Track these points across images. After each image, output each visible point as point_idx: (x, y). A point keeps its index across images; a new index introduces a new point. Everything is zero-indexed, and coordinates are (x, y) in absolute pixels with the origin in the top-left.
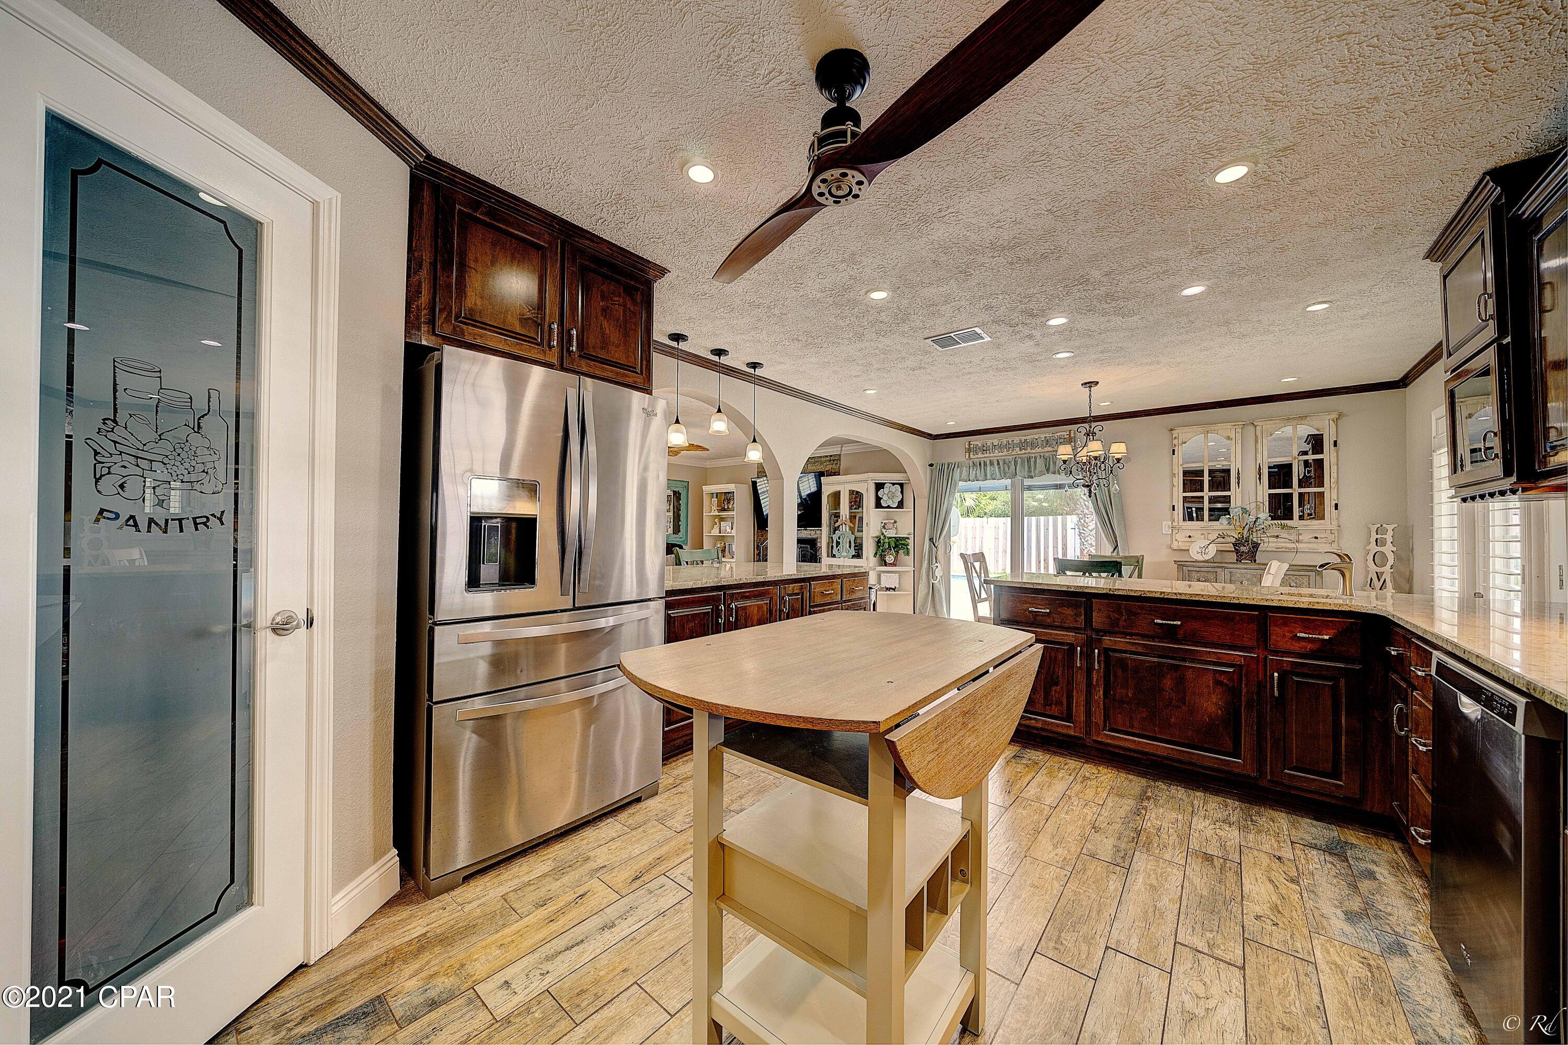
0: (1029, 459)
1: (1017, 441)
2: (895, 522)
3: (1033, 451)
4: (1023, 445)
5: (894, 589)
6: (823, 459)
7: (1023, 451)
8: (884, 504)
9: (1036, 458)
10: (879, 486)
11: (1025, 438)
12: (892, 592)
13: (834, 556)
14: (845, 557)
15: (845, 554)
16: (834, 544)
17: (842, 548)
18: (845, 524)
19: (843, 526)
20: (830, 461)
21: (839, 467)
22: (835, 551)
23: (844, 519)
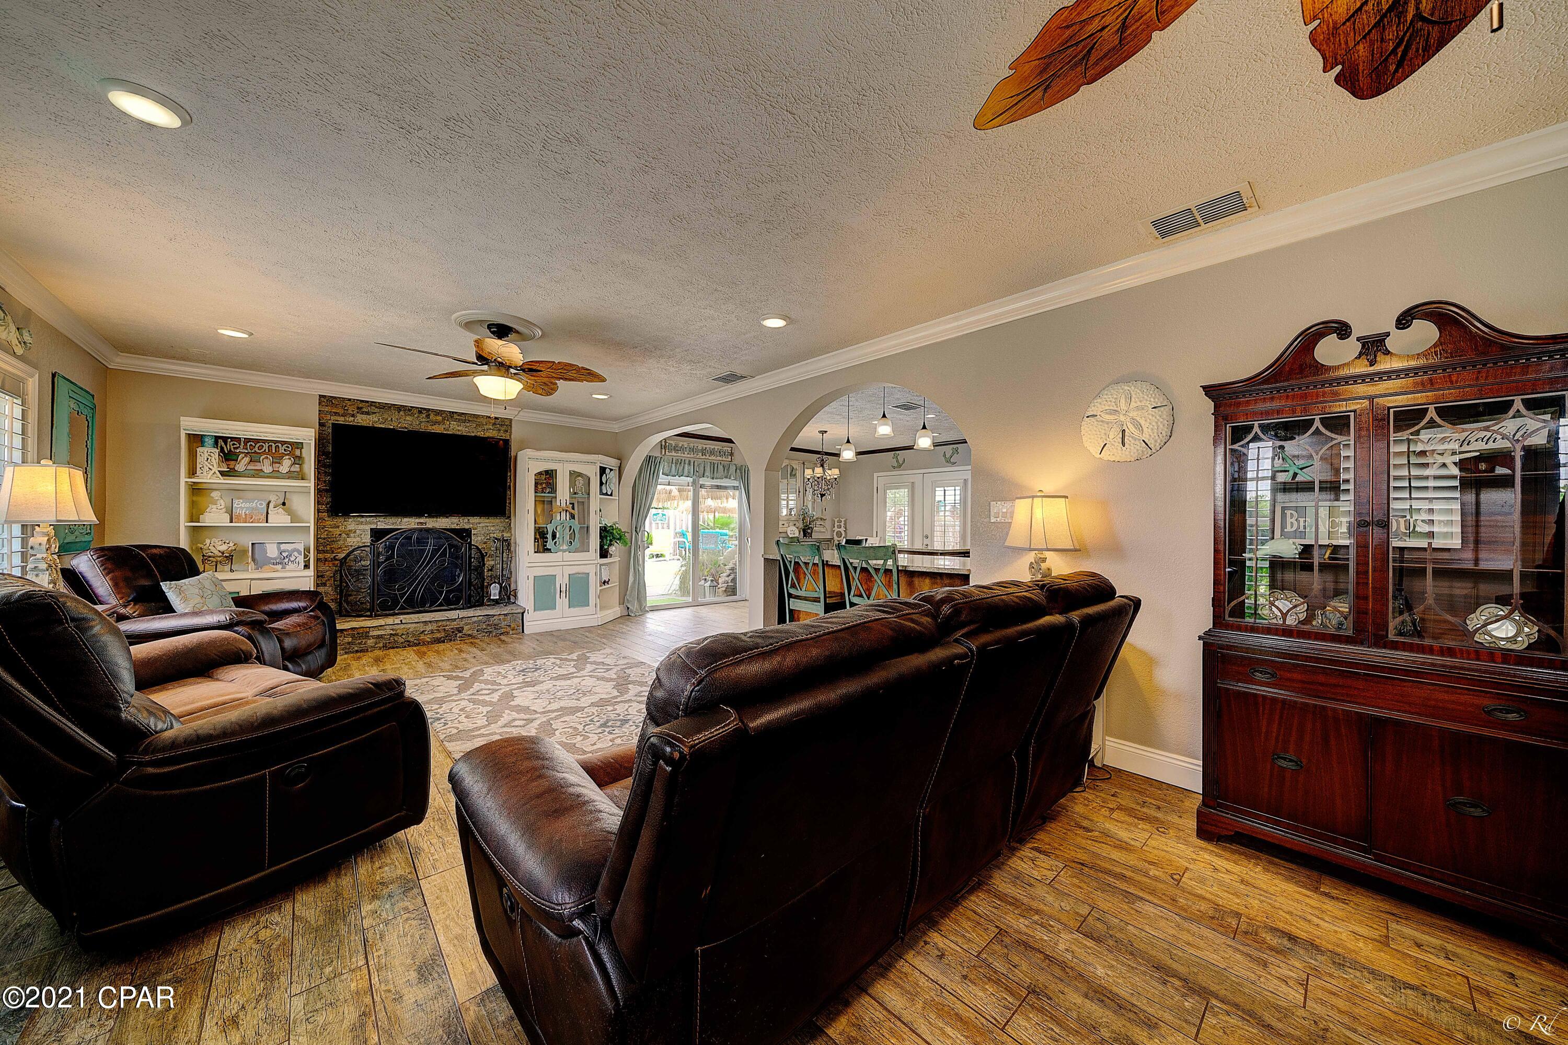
1: (700, 447)
4: (704, 451)
5: (609, 582)
7: (704, 457)
8: (606, 491)
10: (603, 470)
12: (607, 585)
13: (549, 550)
14: (564, 551)
15: (565, 547)
16: (549, 536)
17: (561, 540)
18: (566, 511)
19: (563, 514)
20: (494, 424)
21: (510, 435)
22: (550, 544)
23: (563, 505)
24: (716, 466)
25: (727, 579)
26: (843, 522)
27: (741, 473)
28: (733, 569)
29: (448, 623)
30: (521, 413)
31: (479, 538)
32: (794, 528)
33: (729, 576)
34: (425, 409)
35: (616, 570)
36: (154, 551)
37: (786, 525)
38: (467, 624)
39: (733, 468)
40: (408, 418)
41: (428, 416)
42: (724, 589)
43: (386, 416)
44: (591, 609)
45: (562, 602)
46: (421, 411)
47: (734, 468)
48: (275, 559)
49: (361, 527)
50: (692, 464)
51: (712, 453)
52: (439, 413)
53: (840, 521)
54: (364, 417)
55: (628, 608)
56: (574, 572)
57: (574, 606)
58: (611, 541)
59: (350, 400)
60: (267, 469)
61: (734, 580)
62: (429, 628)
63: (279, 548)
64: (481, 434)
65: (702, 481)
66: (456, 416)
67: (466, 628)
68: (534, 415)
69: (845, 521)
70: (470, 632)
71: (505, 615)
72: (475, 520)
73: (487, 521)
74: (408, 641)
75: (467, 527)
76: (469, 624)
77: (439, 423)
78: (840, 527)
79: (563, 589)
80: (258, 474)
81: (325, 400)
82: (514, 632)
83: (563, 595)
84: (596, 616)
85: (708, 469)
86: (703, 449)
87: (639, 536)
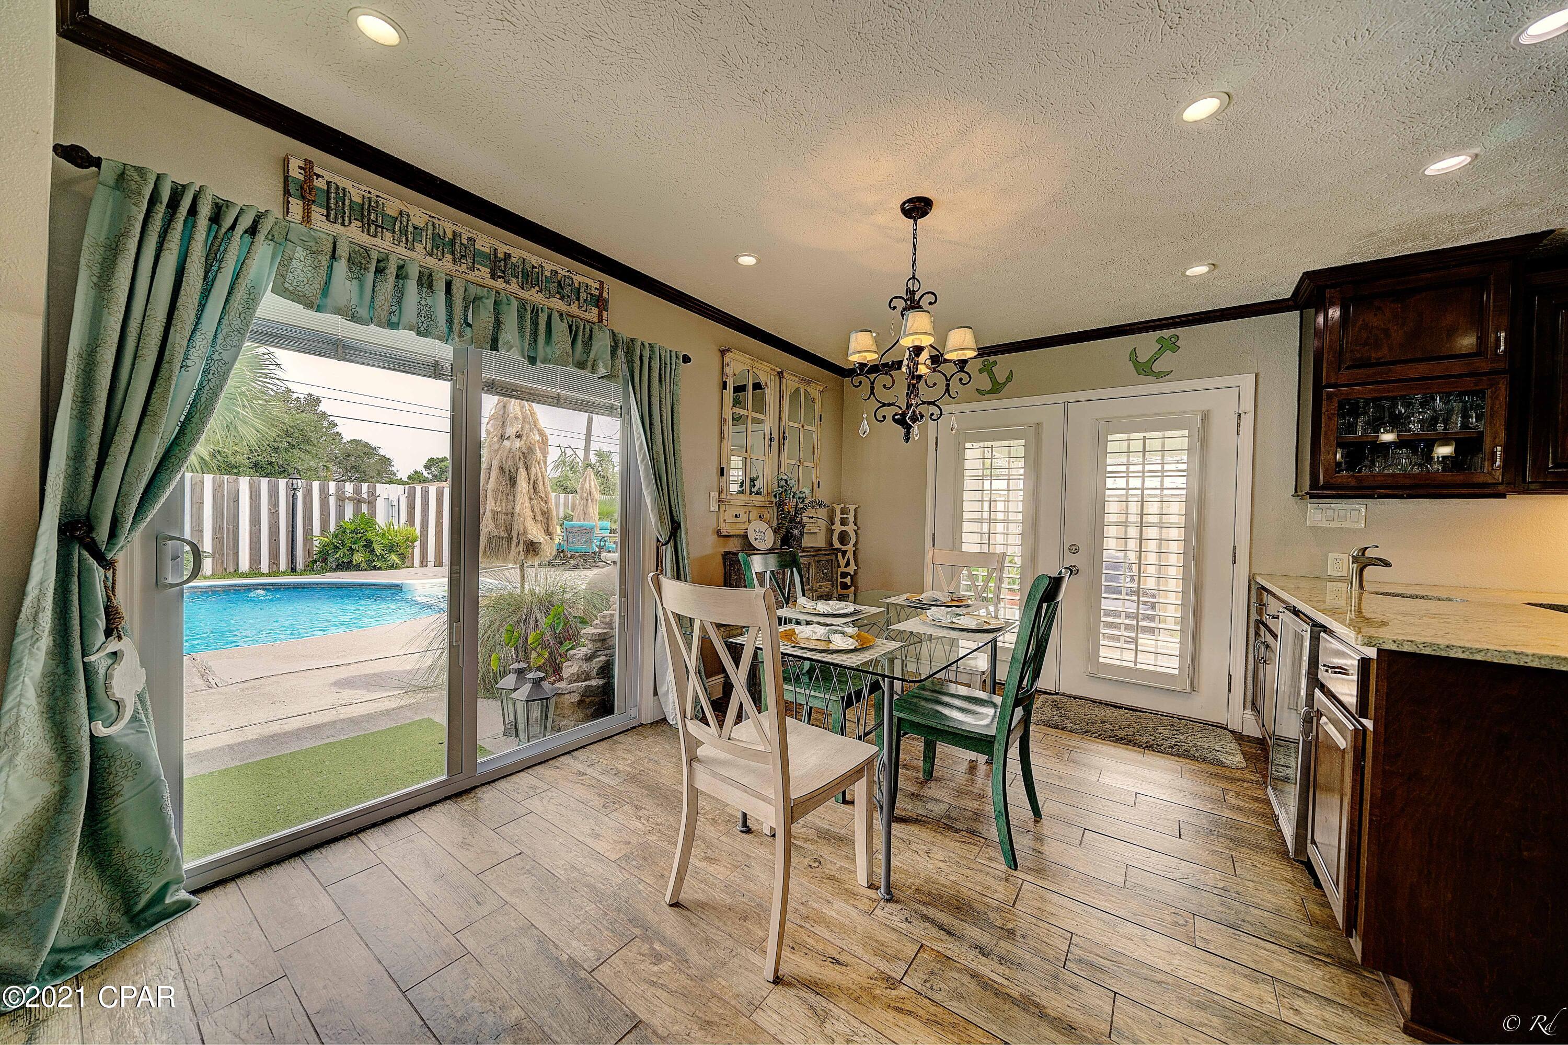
0: (533, 316)
1: (482, 244)
3: (526, 295)
4: (496, 266)
7: (502, 283)
11: (504, 248)
24: (543, 318)
25: (585, 666)
26: (852, 513)
27: (630, 363)
28: (603, 641)
32: (763, 526)
33: (589, 658)
37: (744, 518)
39: (602, 342)
42: (575, 698)
47: (608, 341)
50: (440, 287)
51: (530, 277)
53: (843, 511)
61: (606, 670)
65: (494, 363)
69: (856, 510)
78: (844, 522)
85: (508, 325)
86: (496, 256)
87: (108, 564)
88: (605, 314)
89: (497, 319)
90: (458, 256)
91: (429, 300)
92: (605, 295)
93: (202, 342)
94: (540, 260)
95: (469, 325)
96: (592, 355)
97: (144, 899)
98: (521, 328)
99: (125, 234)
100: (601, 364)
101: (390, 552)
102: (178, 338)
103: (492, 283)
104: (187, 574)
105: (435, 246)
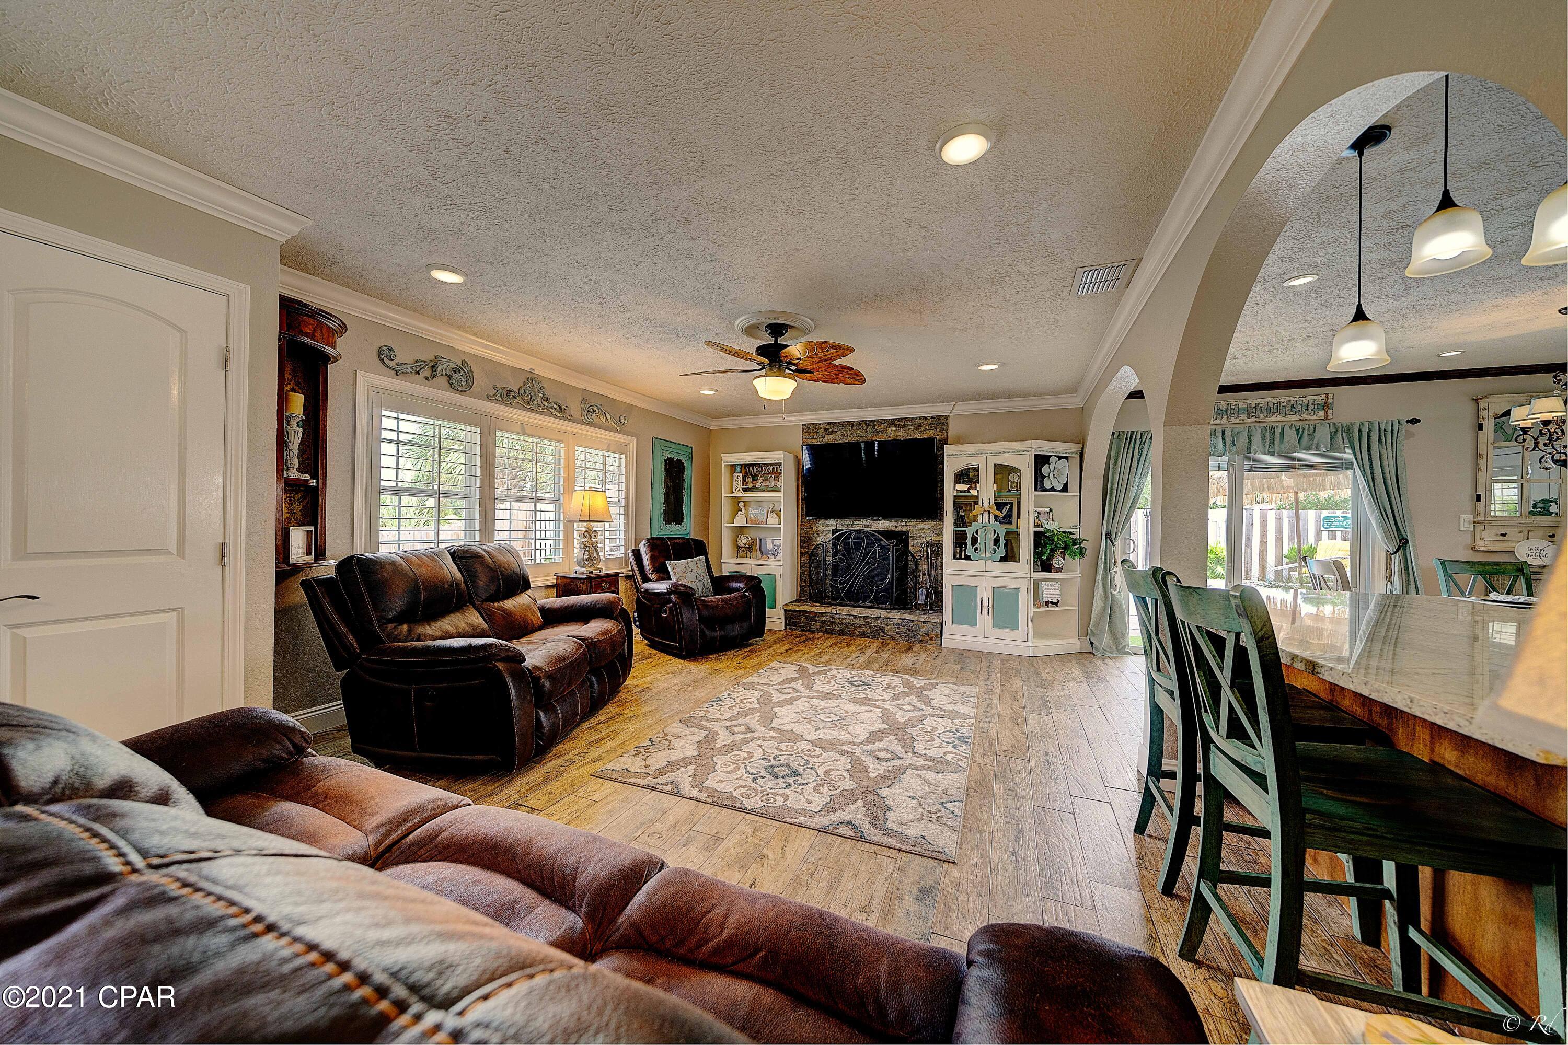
0: (1273, 430)
1: (1243, 404)
2: (1051, 511)
3: (1269, 419)
4: (1251, 411)
5: (1056, 604)
6: (921, 422)
7: (1253, 419)
8: (1047, 485)
9: (1283, 429)
10: (1041, 460)
11: (1256, 401)
12: (1052, 608)
13: (968, 558)
14: (987, 559)
15: (988, 555)
16: (969, 541)
17: (982, 547)
18: (989, 512)
19: (986, 516)
20: (931, 424)
21: (947, 433)
22: (969, 550)
23: (986, 505)
24: (1278, 432)
29: (873, 621)
30: (957, 408)
31: (916, 541)
32: (1544, 544)
34: (872, 421)
35: (1074, 590)
36: (678, 541)
37: (1517, 536)
38: (887, 624)
39: (1325, 433)
40: (859, 432)
41: (874, 427)
43: (843, 433)
44: (1020, 633)
45: (984, 620)
46: (868, 423)
47: (1329, 431)
48: (771, 551)
49: (826, 528)
52: (882, 422)
54: (829, 436)
55: (1092, 644)
56: (999, 586)
57: (999, 627)
58: (1052, 550)
59: (820, 424)
60: (771, 485)
62: (858, 622)
63: (773, 543)
64: (919, 436)
65: (1250, 459)
66: (896, 423)
67: (887, 628)
68: (970, 407)
70: (891, 633)
71: (924, 622)
72: (911, 523)
73: (923, 524)
74: (842, 630)
75: (904, 529)
76: (890, 625)
77: (882, 432)
79: (985, 603)
80: (767, 489)
81: (807, 428)
82: (932, 642)
83: (985, 611)
84: (1027, 644)
85: (1256, 439)
86: (1250, 407)
87: (1114, 546)
88: (1330, 412)
89: (1250, 439)
90: (1229, 415)
91: (1215, 441)
92: (1330, 400)
93: (1137, 478)
94: (1278, 399)
95: (1235, 445)
96: (1315, 441)
97: (1121, 647)
98: (1263, 440)
99: (1120, 452)
100: (1322, 446)
101: (1217, 565)
102: (1132, 478)
103: (1249, 420)
104: (1131, 551)
105: (1218, 414)
